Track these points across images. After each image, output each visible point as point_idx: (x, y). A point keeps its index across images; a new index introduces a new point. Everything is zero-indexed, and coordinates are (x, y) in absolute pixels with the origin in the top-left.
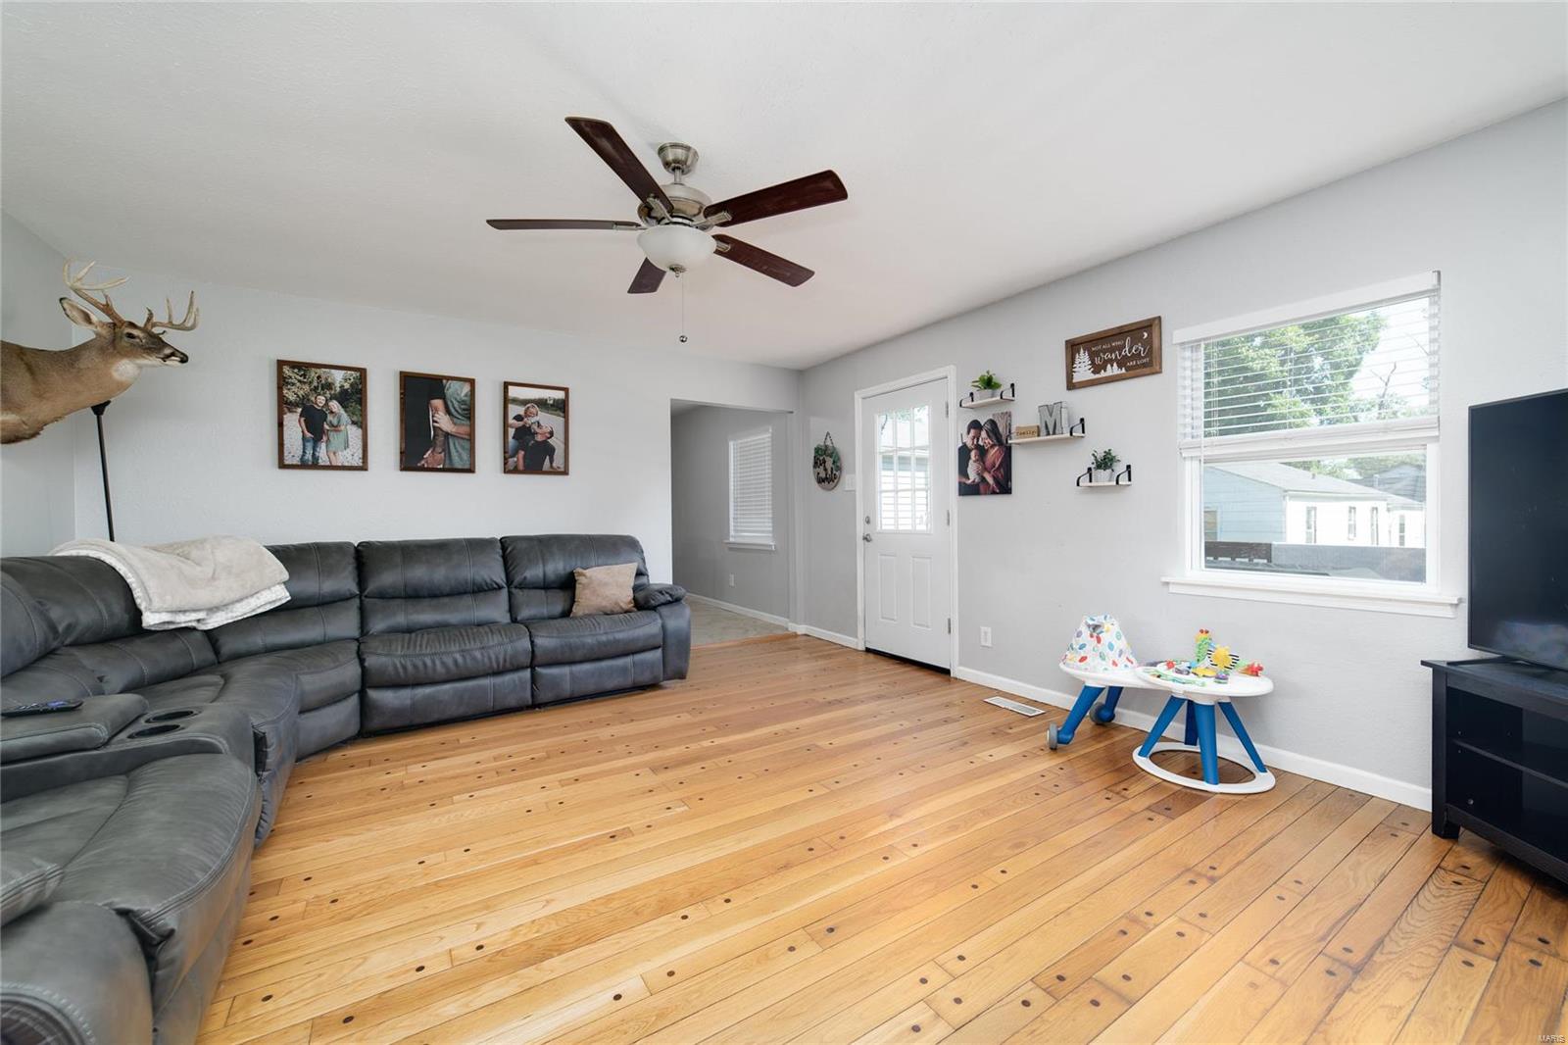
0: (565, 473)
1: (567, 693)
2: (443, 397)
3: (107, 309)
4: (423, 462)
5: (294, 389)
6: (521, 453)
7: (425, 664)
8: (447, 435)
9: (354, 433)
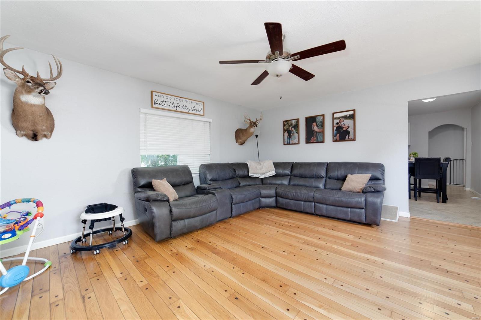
0: (354, 140)
1: (324, 214)
2: (315, 122)
3: (250, 120)
4: (311, 141)
5: (286, 127)
6: (338, 135)
7: (287, 194)
8: (317, 132)
9: (296, 135)
